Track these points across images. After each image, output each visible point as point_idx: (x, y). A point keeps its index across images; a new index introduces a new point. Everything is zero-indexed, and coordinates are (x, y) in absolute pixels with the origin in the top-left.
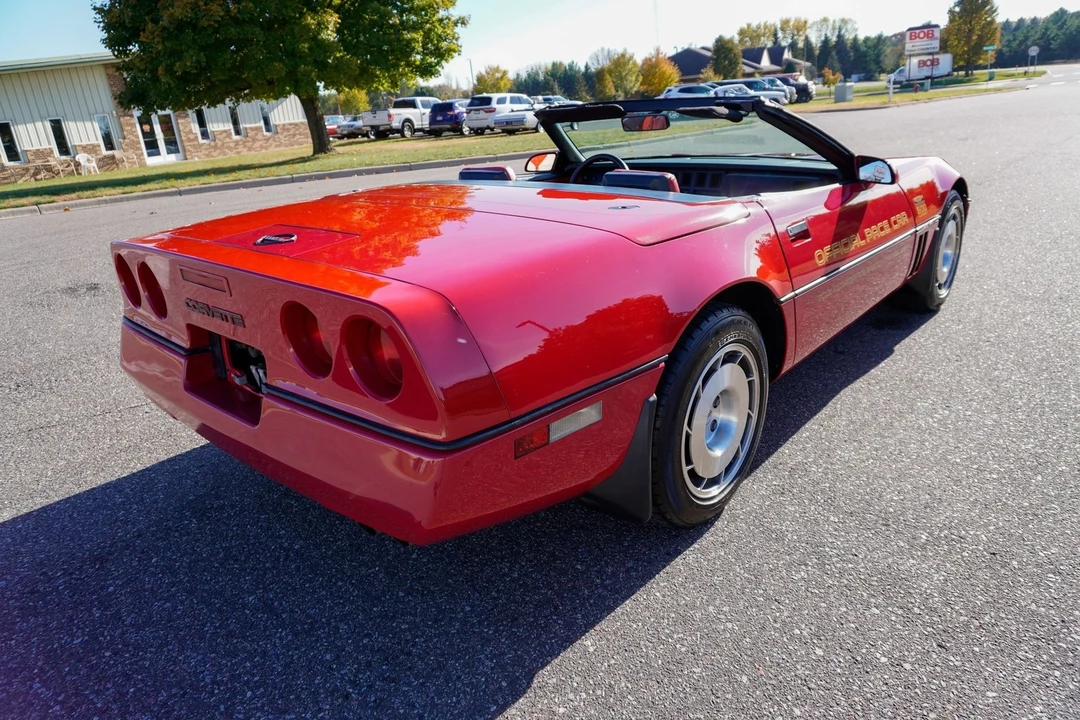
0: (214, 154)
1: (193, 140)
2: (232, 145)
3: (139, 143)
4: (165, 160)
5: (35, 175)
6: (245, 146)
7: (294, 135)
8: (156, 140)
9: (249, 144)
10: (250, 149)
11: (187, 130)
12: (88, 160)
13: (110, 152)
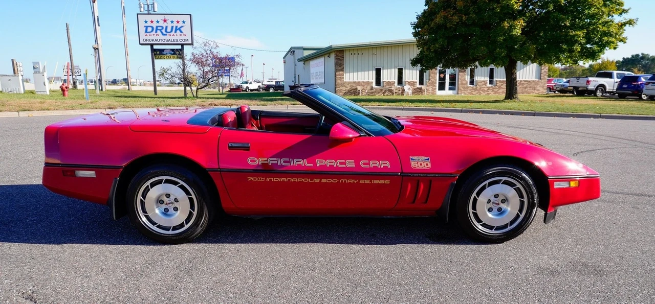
0: (474, 93)
1: (464, 84)
2: (486, 89)
3: (436, 83)
4: (447, 93)
5: (384, 93)
6: (493, 91)
7: (526, 88)
8: (445, 83)
9: (495, 90)
10: (495, 93)
11: (463, 79)
12: (409, 89)
13: (420, 86)
